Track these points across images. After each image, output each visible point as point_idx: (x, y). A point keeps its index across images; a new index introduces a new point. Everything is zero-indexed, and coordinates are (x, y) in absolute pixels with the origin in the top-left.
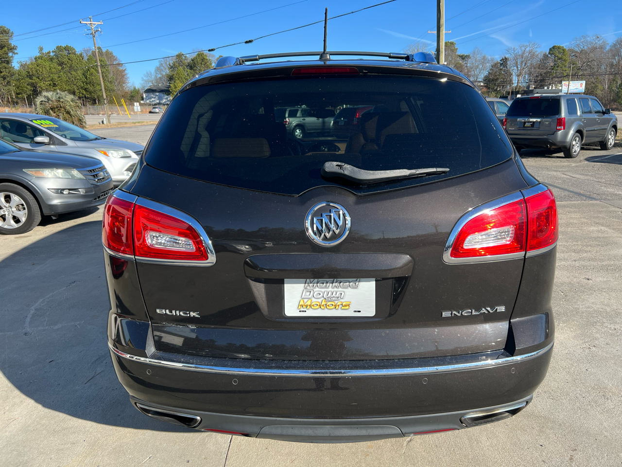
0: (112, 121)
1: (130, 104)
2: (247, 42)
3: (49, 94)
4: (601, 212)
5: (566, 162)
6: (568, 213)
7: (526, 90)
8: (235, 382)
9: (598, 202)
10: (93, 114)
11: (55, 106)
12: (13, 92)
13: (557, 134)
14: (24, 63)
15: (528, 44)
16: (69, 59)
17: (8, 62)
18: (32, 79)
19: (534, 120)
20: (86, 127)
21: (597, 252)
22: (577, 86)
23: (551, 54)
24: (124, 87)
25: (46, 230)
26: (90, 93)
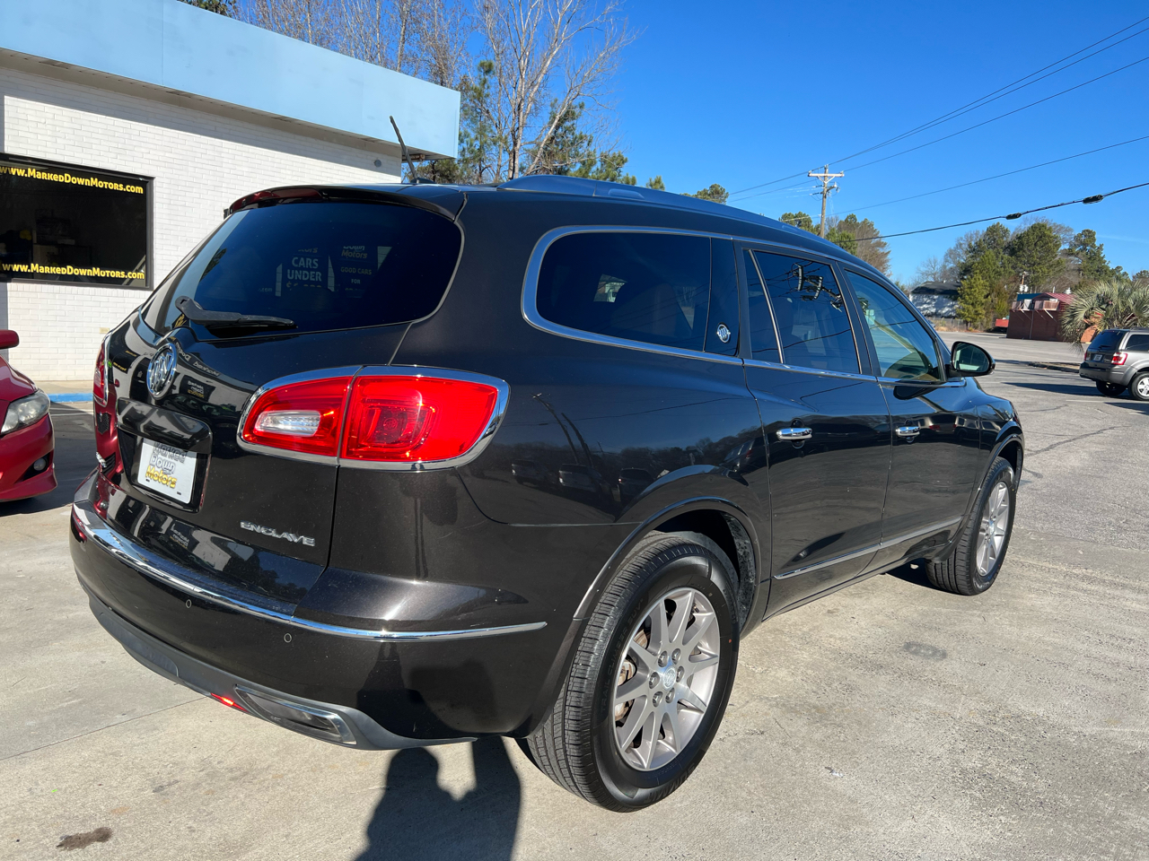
2: (1087, 201)
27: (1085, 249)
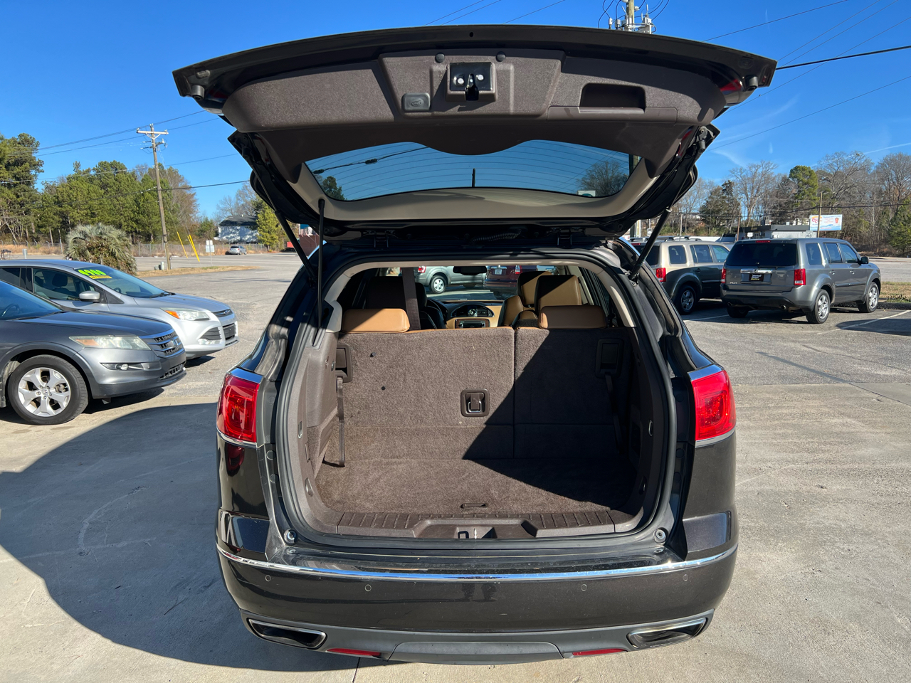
0: (174, 266)
1: (199, 242)
2: (368, 162)
3: (87, 229)
4: (848, 399)
5: (809, 329)
6: (804, 400)
7: (760, 227)
8: (368, 588)
9: (847, 385)
10: (145, 256)
11: (94, 246)
12: (33, 224)
13: (795, 290)
14: (52, 184)
15: (760, 164)
16: (116, 180)
17: (29, 184)
18: (61, 207)
19: (764, 271)
20: (135, 274)
21: (837, 452)
22: (833, 222)
23: (793, 178)
24: (191, 217)
25: (94, 418)
26: (143, 226)
27: (331, 190)
